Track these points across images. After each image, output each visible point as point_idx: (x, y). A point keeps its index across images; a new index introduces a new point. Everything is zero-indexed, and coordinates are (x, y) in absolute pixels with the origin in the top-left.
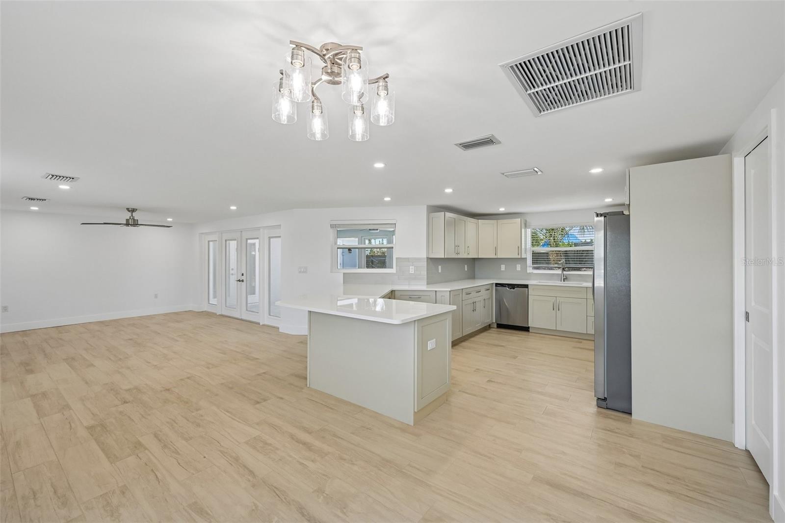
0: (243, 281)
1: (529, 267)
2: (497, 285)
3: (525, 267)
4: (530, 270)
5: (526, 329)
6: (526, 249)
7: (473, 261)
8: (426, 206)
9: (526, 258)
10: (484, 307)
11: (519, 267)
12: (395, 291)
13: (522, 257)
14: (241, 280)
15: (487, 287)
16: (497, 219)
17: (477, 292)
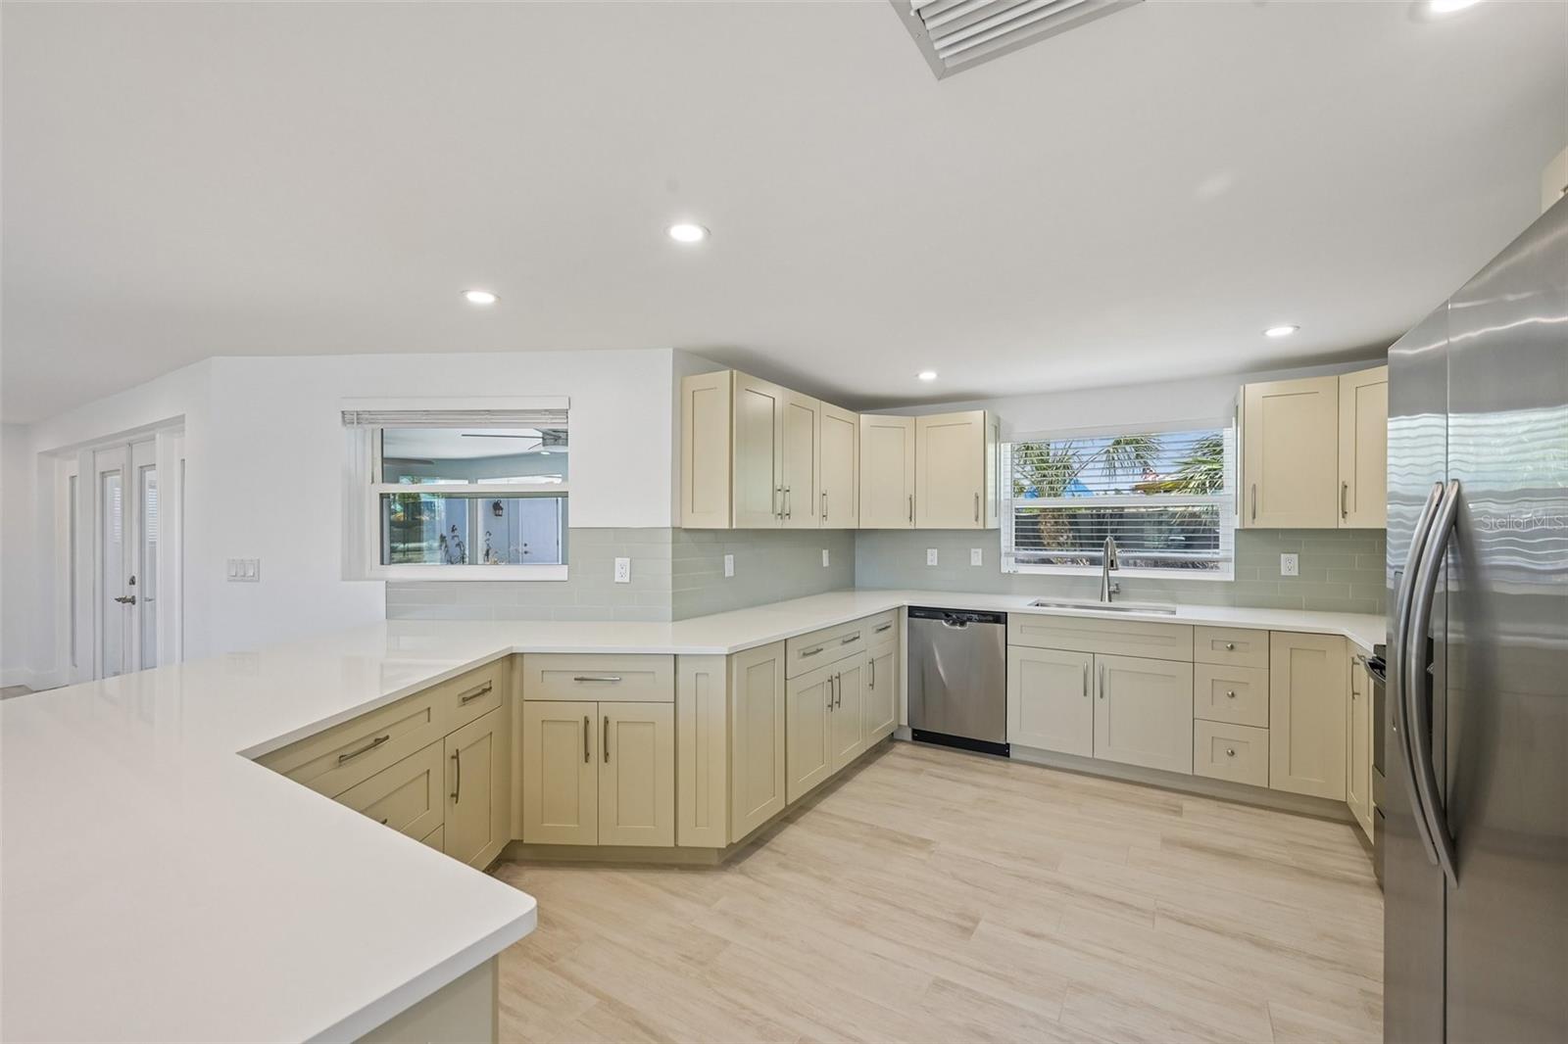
0: (133, 601)
1: (1008, 554)
2: (914, 612)
3: (994, 557)
4: (1008, 566)
5: (1002, 751)
6: (997, 503)
7: (851, 537)
8: (671, 350)
9: (998, 530)
10: (872, 685)
11: (977, 558)
12: (522, 654)
13: (989, 527)
14: (130, 597)
15: (882, 621)
16: (915, 415)
17: (845, 642)
